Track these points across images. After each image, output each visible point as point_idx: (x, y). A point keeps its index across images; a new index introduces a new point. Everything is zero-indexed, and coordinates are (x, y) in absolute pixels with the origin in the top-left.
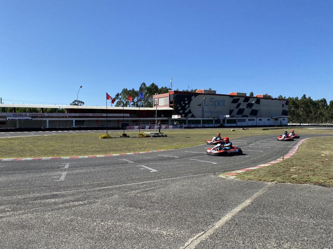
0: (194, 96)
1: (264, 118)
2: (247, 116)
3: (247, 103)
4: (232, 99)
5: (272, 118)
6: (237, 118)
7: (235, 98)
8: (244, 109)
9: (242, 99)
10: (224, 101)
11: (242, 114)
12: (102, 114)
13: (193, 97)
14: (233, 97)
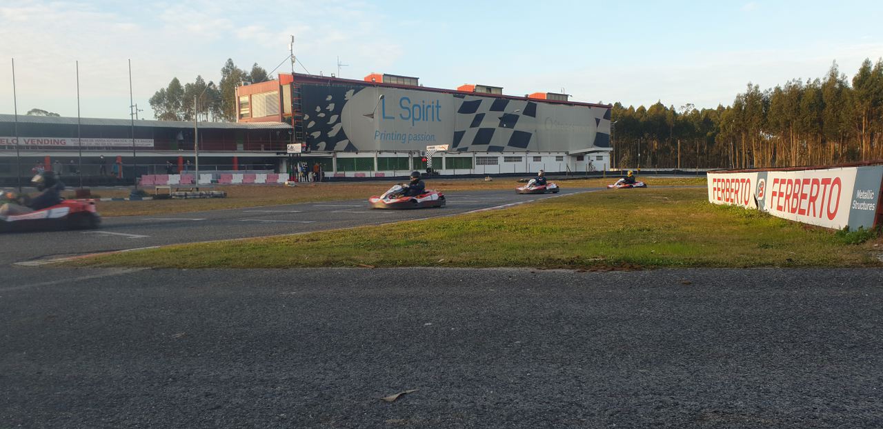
0: (352, 91)
1: (547, 154)
2: (500, 149)
3: (501, 114)
4: (460, 102)
5: (567, 153)
6: (475, 152)
7: (468, 99)
8: (494, 129)
9: (486, 104)
10: (438, 107)
11: (488, 143)
12: (60, 139)
13: (349, 94)
14: (463, 97)
